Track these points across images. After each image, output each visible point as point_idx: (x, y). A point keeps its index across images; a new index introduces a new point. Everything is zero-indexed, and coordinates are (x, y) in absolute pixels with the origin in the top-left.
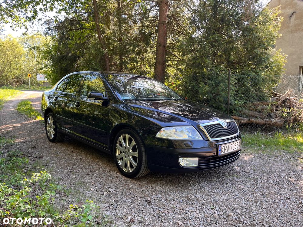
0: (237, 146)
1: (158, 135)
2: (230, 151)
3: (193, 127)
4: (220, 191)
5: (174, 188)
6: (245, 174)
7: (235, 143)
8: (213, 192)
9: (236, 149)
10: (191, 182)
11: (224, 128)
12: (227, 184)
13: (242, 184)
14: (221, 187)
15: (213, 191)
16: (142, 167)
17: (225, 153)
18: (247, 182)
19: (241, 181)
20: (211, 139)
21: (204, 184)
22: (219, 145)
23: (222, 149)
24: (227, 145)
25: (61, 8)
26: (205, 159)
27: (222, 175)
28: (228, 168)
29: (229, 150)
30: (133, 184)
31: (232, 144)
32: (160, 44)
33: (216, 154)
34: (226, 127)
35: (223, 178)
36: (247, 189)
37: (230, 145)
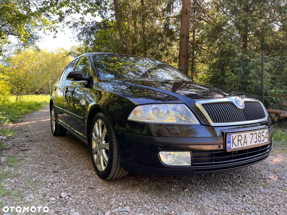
0: (262, 138)
1: (131, 117)
2: (249, 144)
3: (184, 105)
4: (229, 208)
5: (157, 197)
6: (279, 182)
7: (257, 132)
8: (216, 210)
9: (260, 142)
10: (187, 190)
11: (239, 109)
12: (245, 196)
13: (271, 198)
14: (233, 201)
15: (217, 208)
17: (240, 146)
18: (278, 194)
19: (270, 193)
20: (213, 124)
21: (206, 195)
22: (226, 133)
23: (233, 140)
24: (243, 135)
25: (86, 9)
26: (205, 154)
27: (241, 182)
28: (253, 173)
29: (246, 142)
31: (253, 134)
32: (183, 35)
33: (222, 147)
34: (243, 108)
35: (242, 186)
36: (278, 206)
37: (248, 134)
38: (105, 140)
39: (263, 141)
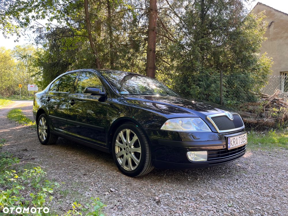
0: (244, 139)
1: (163, 128)
2: (238, 144)
3: (200, 118)
4: (233, 188)
5: (182, 186)
6: (253, 170)
7: (242, 136)
8: (225, 189)
9: (243, 142)
10: (199, 179)
11: (231, 120)
12: (237, 180)
13: (254, 180)
14: (232, 183)
15: (226, 188)
16: (146, 163)
17: (234, 146)
18: (257, 177)
19: (251, 177)
20: (219, 131)
21: (213, 181)
22: (228, 137)
23: (231, 142)
24: (235, 138)
25: (53, 16)
26: (215, 152)
27: (229, 171)
28: (233, 165)
29: (237, 143)
30: (136, 183)
31: (240, 137)
32: (150, 49)
33: (225, 148)
34: (232, 119)
35: (231, 174)
36: (260, 184)
37: (238, 137)
38: (134, 145)
39: (245, 142)
